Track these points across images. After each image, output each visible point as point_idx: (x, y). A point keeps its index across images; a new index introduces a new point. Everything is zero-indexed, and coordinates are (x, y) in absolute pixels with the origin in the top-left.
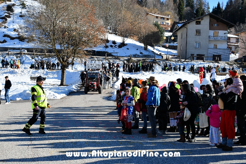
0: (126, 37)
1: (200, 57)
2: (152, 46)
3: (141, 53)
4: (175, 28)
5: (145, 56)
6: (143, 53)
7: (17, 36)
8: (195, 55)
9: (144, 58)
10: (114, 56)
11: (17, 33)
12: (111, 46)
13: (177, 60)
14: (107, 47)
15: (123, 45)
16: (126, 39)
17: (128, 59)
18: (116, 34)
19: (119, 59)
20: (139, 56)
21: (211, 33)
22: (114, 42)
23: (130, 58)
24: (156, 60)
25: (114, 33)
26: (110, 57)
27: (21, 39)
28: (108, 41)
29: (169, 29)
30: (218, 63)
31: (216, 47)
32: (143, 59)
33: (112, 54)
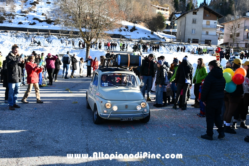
0: (136, 23)
1: (195, 41)
2: (156, 31)
3: (149, 37)
4: (173, 17)
5: (152, 39)
6: (150, 36)
7: (45, 19)
8: (192, 39)
9: (152, 41)
10: (127, 38)
11: (45, 17)
12: (124, 30)
13: (178, 43)
14: (121, 30)
15: (134, 29)
16: (136, 24)
17: (139, 41)
18: (127, 21)
19: (132, 41)
20: (146, 39)
21: (205, 22)
22: (127, 27)
23: (141, 41)
24: (161, 43)
25: (126, 20)
26: (124, 39)
27: (49, 22)
28: (122, 26)
29: (168, 18)
30: (211, 46)
31: (207, 33)
32: (151, 42)
33: (125, 36)
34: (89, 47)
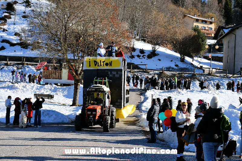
2: (191, 57)
3: (176, 66)
4: (220, 34)
7: (19, 42)
9: (181, 72)
10: (142, 69)
11: (19, 38)
12: (138, 56)
14: (132, 57)
15: (153, 54)
16: (157, 47)
17: (160, 72)
18: (144, 41)
19: (148, 73)
22: (142, 51)
23: (163, 72)
24: (195, 75)
25: (142, 40)
26: (136, 70)
27: (24, 45)
28: (134, 49)
29: (213, 35)
32: (179, 74)
33: (140, 66)
34: (79, 84)
